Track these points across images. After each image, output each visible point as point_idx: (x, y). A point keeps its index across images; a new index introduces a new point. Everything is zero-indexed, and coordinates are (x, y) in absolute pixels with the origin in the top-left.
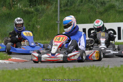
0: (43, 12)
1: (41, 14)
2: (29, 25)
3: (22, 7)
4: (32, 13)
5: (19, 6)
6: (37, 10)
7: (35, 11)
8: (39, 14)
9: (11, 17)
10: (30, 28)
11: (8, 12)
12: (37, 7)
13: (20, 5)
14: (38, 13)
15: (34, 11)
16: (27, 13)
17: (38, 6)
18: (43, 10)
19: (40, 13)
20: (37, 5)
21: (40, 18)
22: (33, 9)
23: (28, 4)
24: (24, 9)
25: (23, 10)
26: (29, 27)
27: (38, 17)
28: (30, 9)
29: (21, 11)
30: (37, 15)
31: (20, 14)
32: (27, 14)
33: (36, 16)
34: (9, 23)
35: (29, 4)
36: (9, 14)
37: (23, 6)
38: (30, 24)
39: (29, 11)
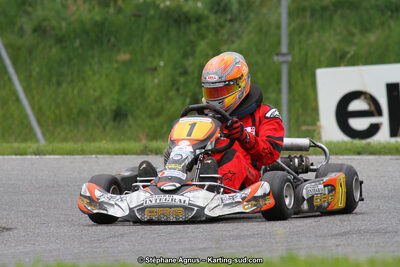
0: (247, 18)
1: (237, 25)
2: (185, 73)
4: (199, 19)
6: (221, 8)
7: (211, 10)
8: (228, 25)
9: (109, 41)
10: (186, 83)
11: (98, 18)
14: (226, 20)
15: (206, 12)
16: (176, 21)
18: (246, 5)
19: (231, 21)
21: (233, 42)
22: (199, 4)
24: (162, 6)
25: (158, 7)
26: (182, 80)
27: (225, 37)
28: (190, 3)
30: (222, 26)
31: (146, 25)
32: (179, 26)
33: (217, 32)
34: (100, 63)
36: (100, 26)
38: (190, 70)
39: (186, 14)
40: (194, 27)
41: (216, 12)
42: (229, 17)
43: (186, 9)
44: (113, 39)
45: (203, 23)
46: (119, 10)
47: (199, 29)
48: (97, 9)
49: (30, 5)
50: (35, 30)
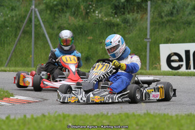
0: (135, 25)
1: (131, 27)
3: (101, 16)
4: (118, 25)
5: (97, 15)
6: (126, 21)
7: (122, 22)
8: (128, 27)
9: (85, 32)
11: (81, 24)
12: (125, 17)
13: (98, 13)
15: (121, 23)
16: (109, 26)
17: (128, 16)
18: (135, 21)
20: (126, 13)
21: (130, 33)
22: (118, 20)
23: (112, 13)
25: (103, 20)
27: (127, 32)
28: (115, 19)
29: (101, 22)
30: (126, 28)
33: (124, 30)
35: (114, 11)
36: (82, 27)
37: (103, 15)
39: (113, 23)
40: (116, 28)
41: (124, 23)
42: (129, 25)
43: (113, 21)
44: (86, 32)
45: (119, 26)
46: (89, 21)
47: (117, 29)
48: (81, 21)
49: (57, 19)
50: (58, 28)
